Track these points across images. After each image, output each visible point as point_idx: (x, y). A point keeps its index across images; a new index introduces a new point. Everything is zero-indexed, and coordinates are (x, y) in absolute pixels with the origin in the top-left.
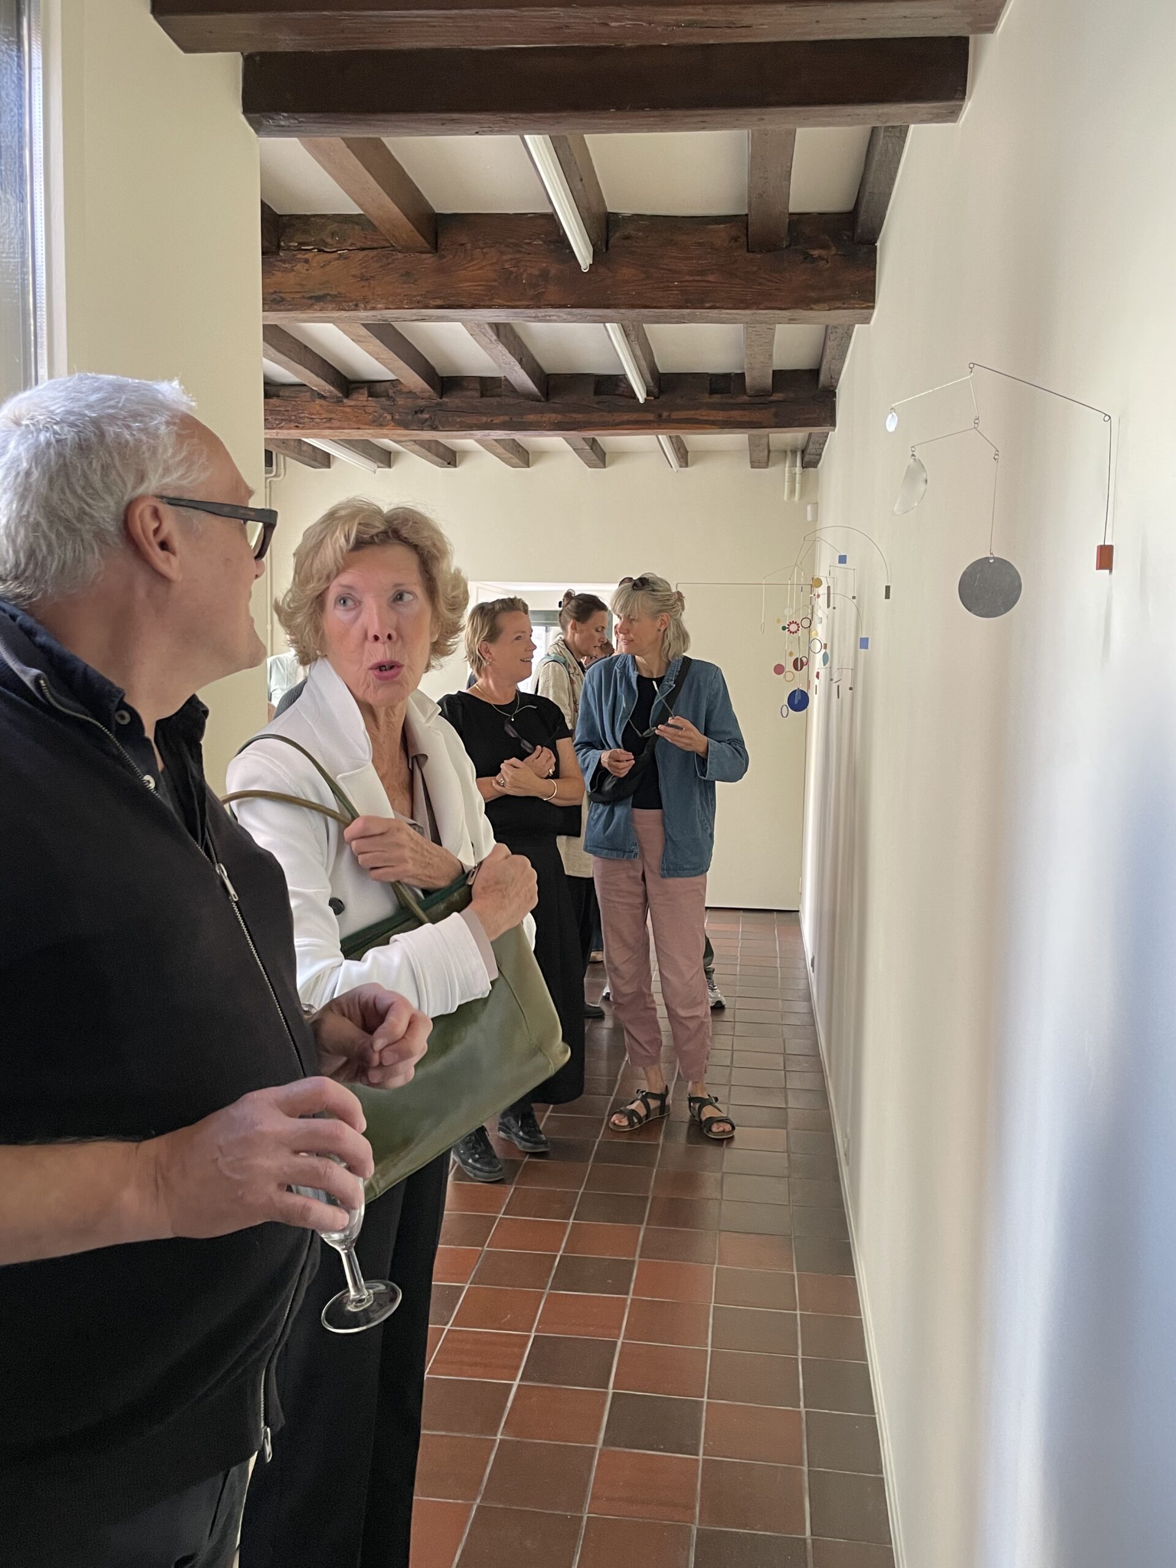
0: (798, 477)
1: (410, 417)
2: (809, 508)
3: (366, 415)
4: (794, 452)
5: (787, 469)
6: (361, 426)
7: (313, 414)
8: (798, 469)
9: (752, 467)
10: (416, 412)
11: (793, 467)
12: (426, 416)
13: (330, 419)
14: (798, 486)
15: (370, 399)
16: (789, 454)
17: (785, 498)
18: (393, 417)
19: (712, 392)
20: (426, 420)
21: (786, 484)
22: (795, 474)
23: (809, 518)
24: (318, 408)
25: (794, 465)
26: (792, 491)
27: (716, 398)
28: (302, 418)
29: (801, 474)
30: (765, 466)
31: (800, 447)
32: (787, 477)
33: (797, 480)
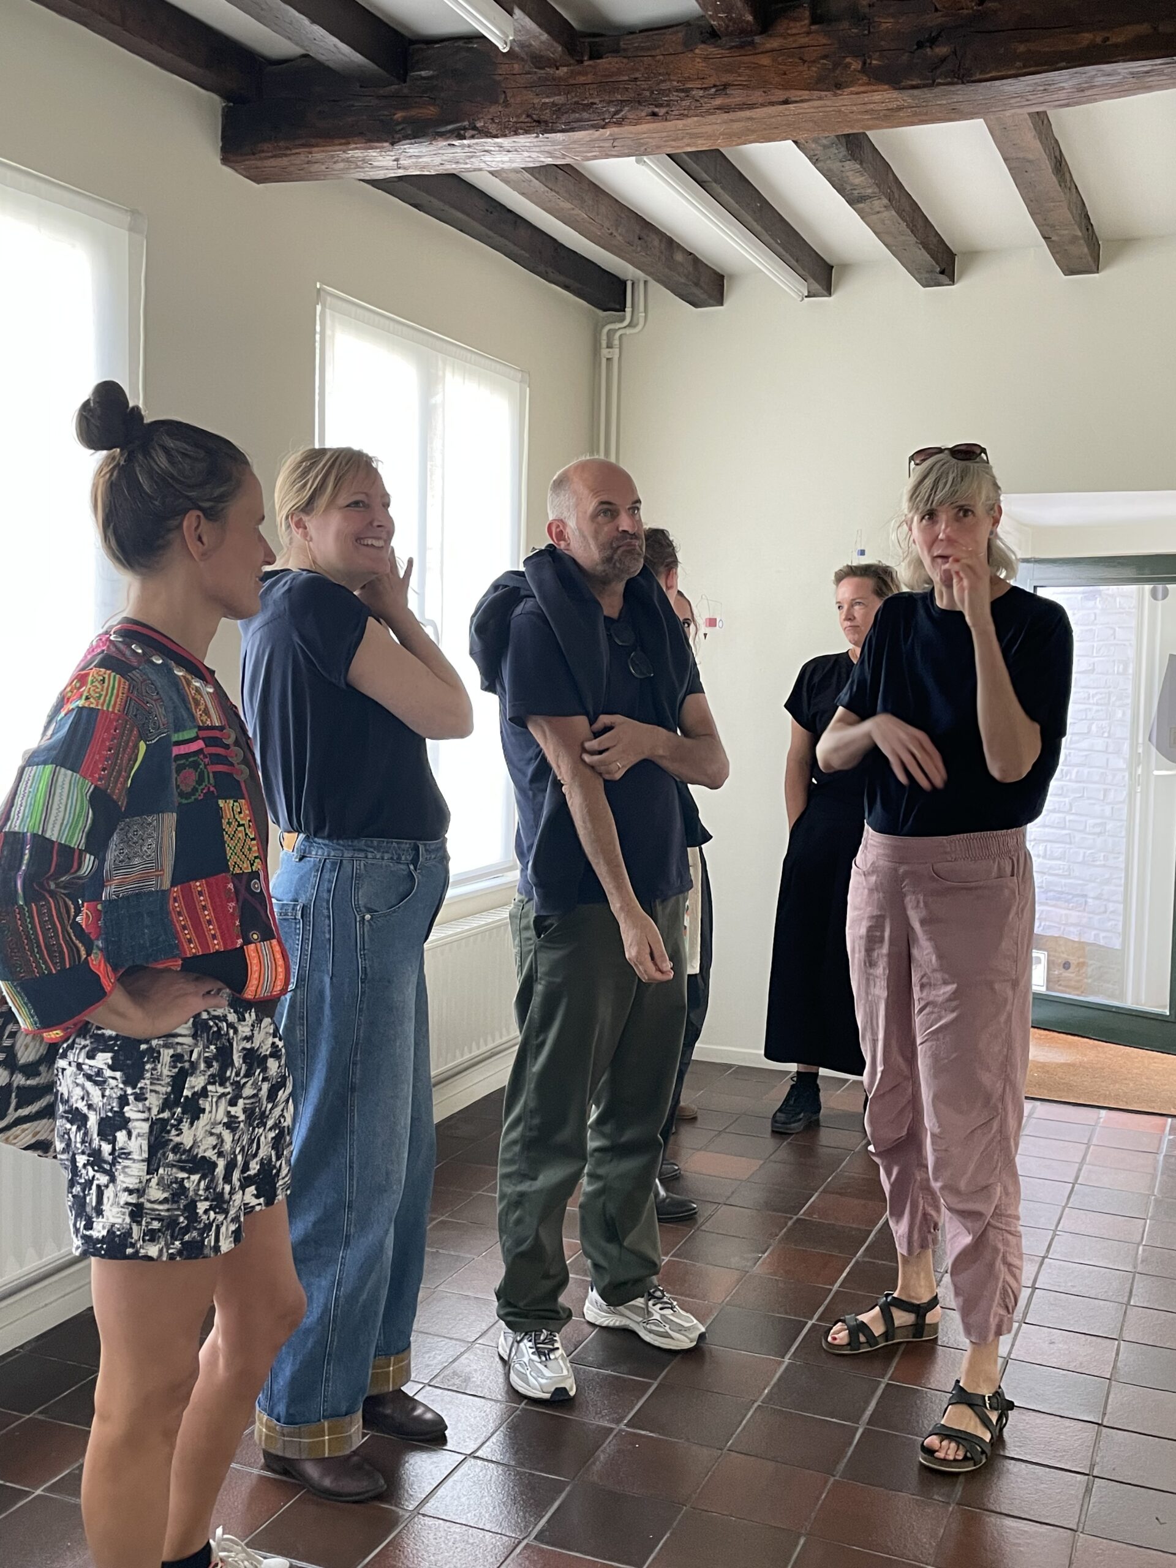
1: (905, 57)
3: (805, 67)
6: (793, 94)
7: (689, 79)
10: (920, 45)
13: (726, 86)
15: (813, 27)
18: (864, 63)
20: (943, 60)
24: (700, 64)
28: (662, 92)
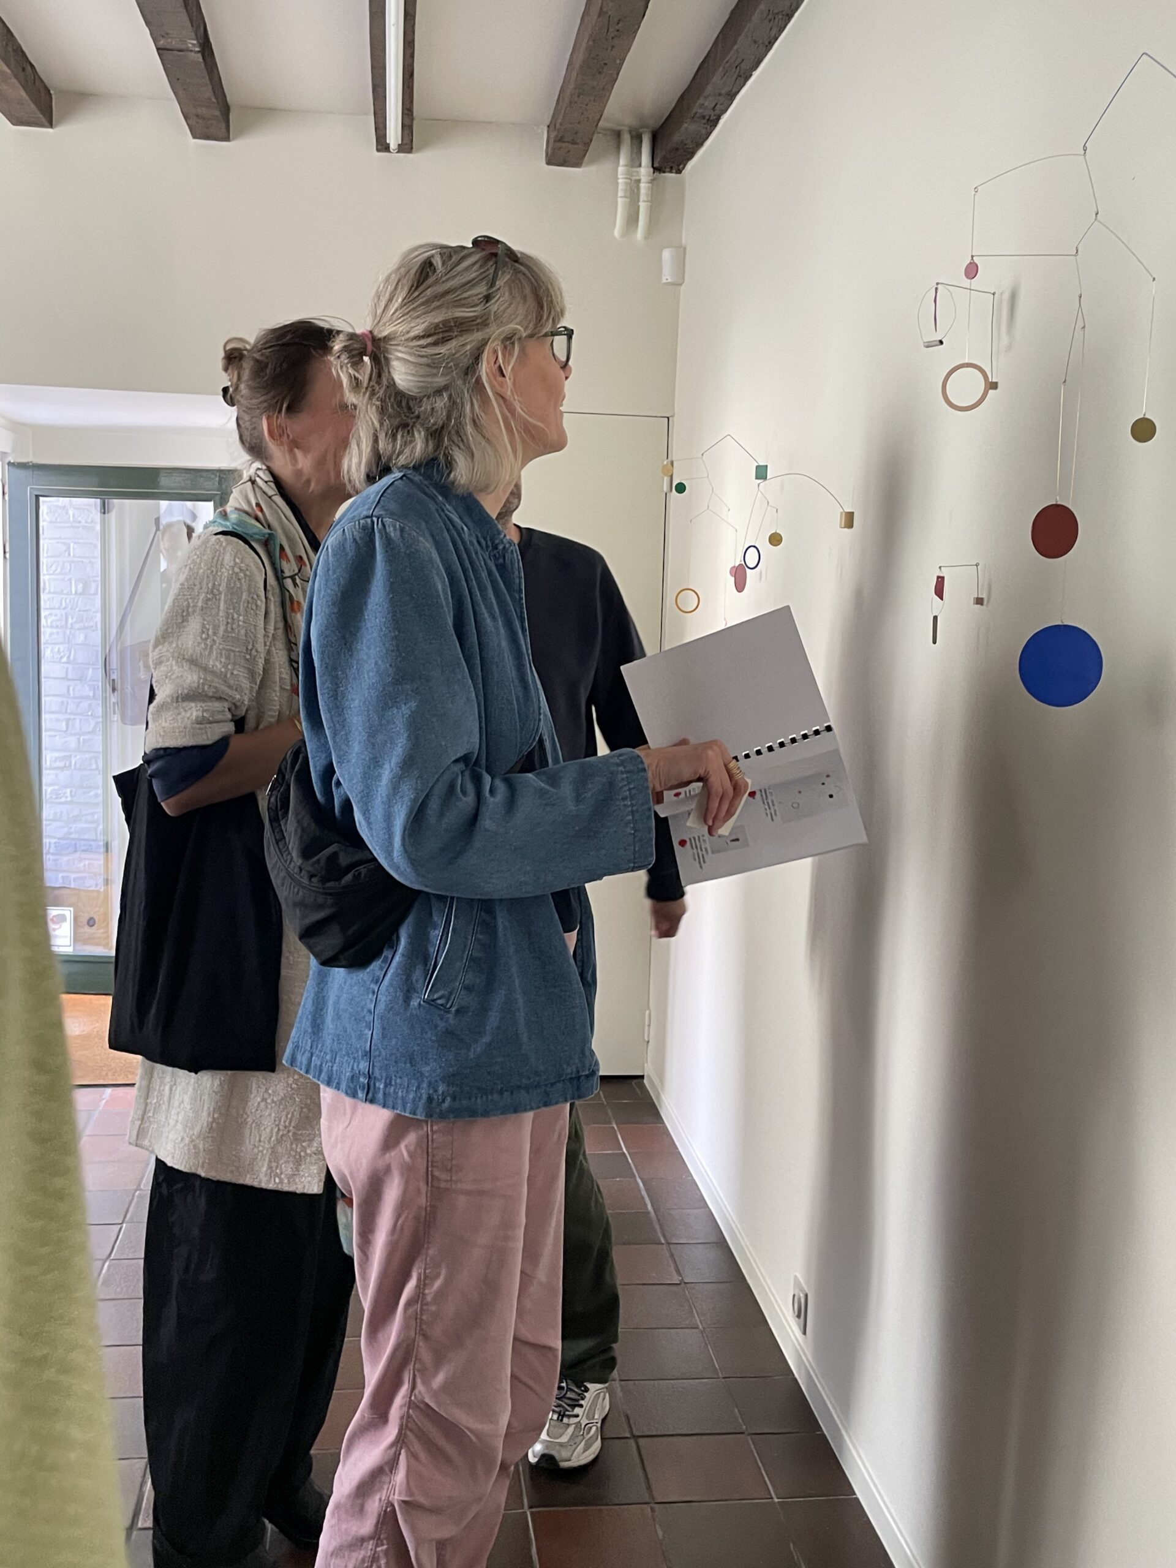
0: (644, 187)
2: (667, 254)
4: (637, 138)
5: (621, 169)
8: (645, 171)
9: (549, 163)
11: (632, 167)
14: (643, 206)
16: (626, 138)
17: (617, 233)
21: (620, 200)
22: (639, 181)
23: (667, 276)
25: (636, 162)
26: (632, 219)
29: (652, 181)
30: (578, 164)
31: (655, 124)
32: (620, 187)
33: (643, 197)
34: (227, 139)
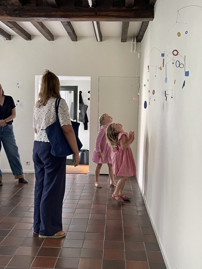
2: (139, 54)
4: (134, 37)
5: (132, 42)
8: (135, 42)
9: (121, 42)
10: (14, 11)
11: (134, 42)
12: (17, 12)
14: (135, 48)
16: (133, 38)
17: (131, 51)
18: (6, 12)
19: (114, 6)
21: (132, 47)
22: (134, 44)
23: (139, 57)
25: (134, 41)
26: (133, 49)
27: (115, 8)
29: (136, 44)
30: (126, 42)
31: (136, 36)
32: (132, 45)
33: (135, 46)
34: (77, 41)
